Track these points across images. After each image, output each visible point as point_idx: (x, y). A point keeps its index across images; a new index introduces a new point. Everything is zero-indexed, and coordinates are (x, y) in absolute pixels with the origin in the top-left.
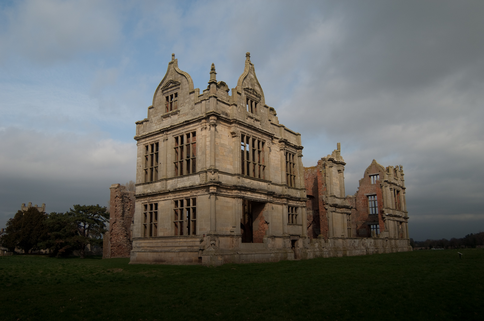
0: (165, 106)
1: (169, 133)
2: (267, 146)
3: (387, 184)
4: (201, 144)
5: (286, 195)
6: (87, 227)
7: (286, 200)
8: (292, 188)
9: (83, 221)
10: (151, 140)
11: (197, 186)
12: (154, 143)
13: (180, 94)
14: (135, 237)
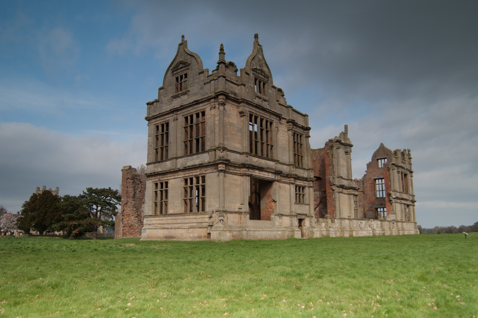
0: (175, 87)
1: (179, 113)
2: (275, 125)
3: (395, 167)
4: (210, 123)
5: (293, 175)
6: (100, 209)
7: (293, 179)
8: (299, 168)
9: (95, 203)
10: (161, 120)
11: (206, 164)
12: (164, 123)
13: (190, 74)
14: (146, 215)
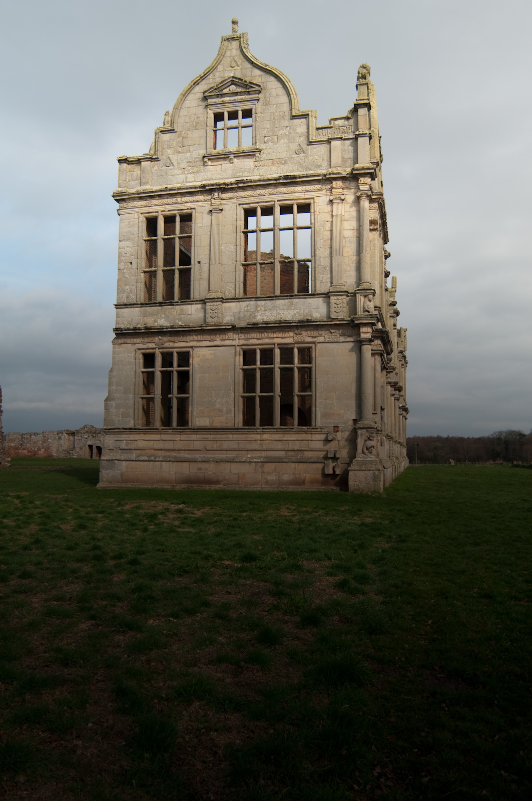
0: (211, 134)
1: (227, 195)
4: (326, 233)
10: (166, 206)
11: (323, 322)
12: (177, 214)
13: (261, 113)
14: (114, 427)
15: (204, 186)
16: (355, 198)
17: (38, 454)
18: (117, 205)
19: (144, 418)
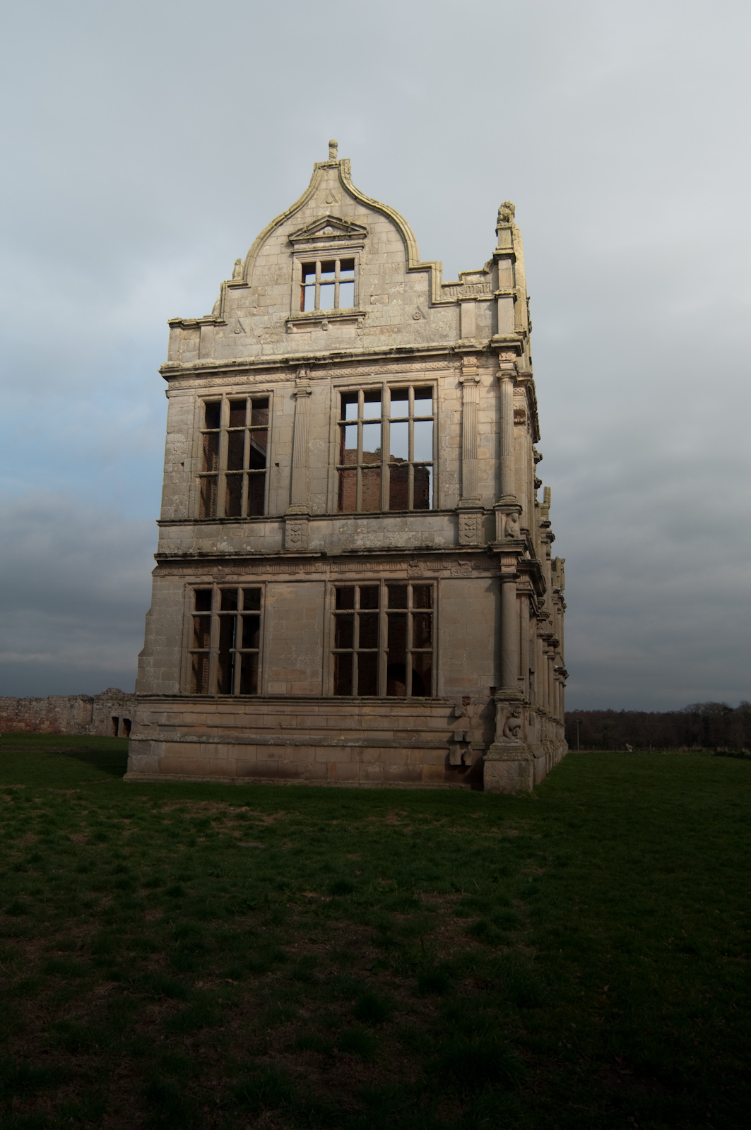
0: (298, 291)
1: (315, 374)
4: (454, 427)
10: (234, 387)
11: (448, 549)
12: (249, 398)
13: (366, 264)
14: (151, 693)
15: (287, 361)
16: (494, 380)
17: (40, 729)
18: (166, 384)
19: (195, 681)
